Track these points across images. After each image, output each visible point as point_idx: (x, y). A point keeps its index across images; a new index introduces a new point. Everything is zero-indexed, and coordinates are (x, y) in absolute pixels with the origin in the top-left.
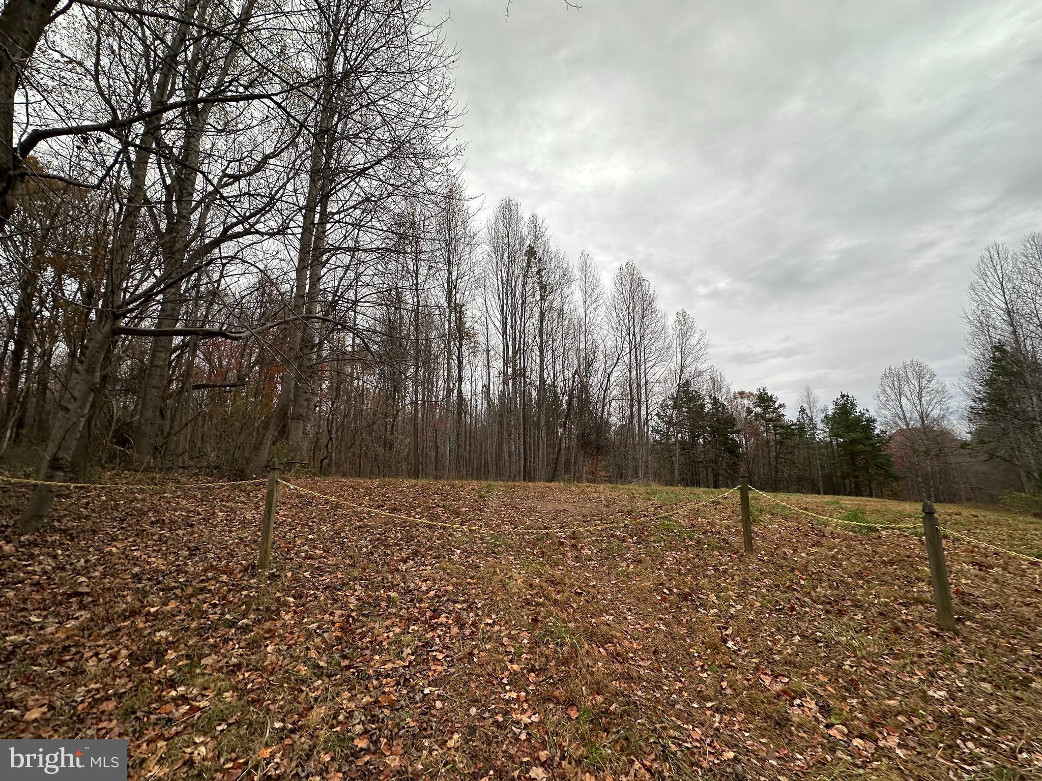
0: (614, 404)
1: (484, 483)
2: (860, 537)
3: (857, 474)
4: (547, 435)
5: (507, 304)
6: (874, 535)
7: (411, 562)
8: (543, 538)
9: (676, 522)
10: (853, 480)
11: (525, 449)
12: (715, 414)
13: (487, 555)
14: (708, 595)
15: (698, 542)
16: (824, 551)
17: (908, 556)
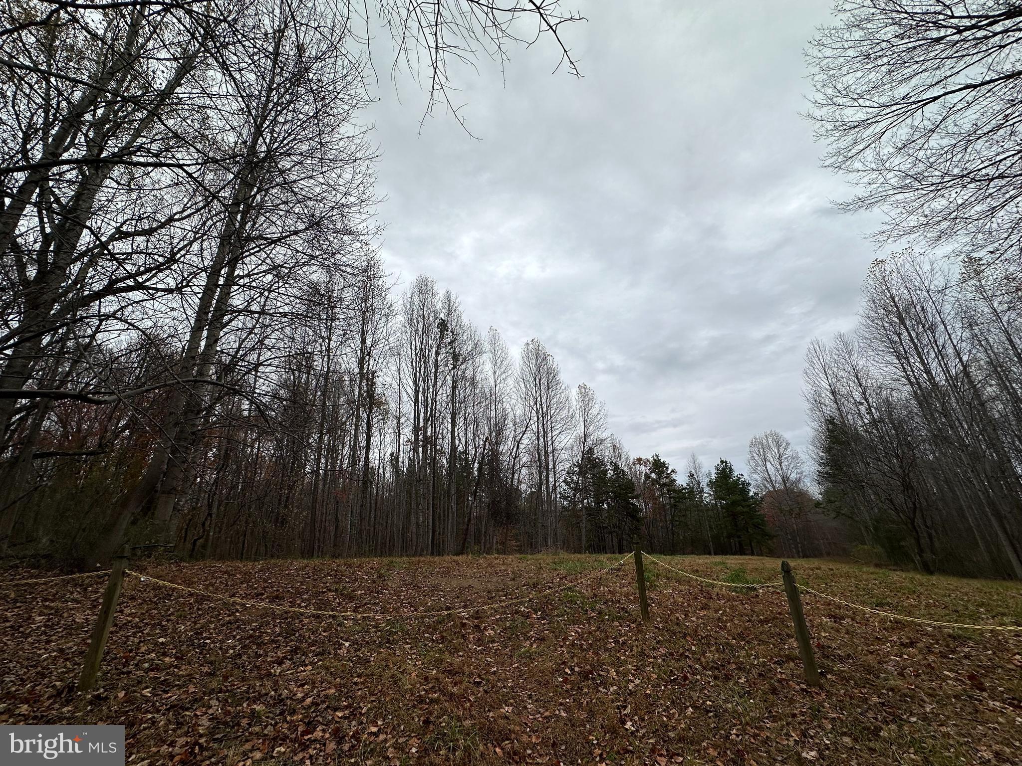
0: (524, 471)
1: (386, 560)
2: (741, 597)
3: (739, 533)
4: (457, 504)
5: (420, 373)
6: (753, 593)
7: (288, 663)
8: (444, 620)
9: (580, 593)
10: (737, 539)
11: (433, 520)
12: (617, 480)
13: (380, 645)
14: (608, 672)
15: (600, 613)
16: (711, 613)
17: (780, 613)
